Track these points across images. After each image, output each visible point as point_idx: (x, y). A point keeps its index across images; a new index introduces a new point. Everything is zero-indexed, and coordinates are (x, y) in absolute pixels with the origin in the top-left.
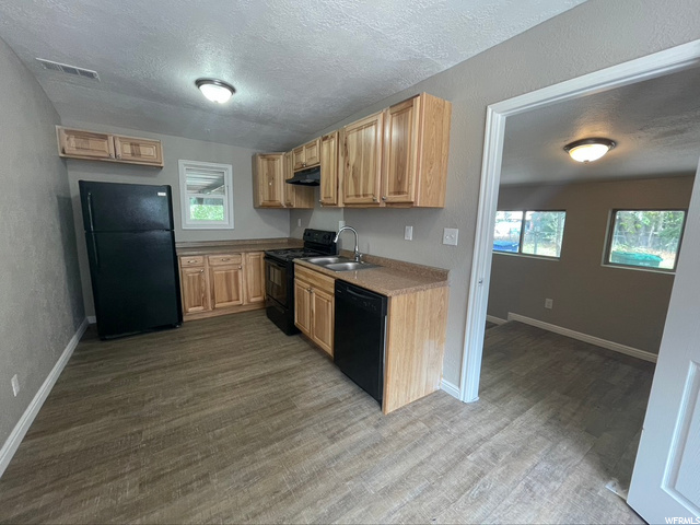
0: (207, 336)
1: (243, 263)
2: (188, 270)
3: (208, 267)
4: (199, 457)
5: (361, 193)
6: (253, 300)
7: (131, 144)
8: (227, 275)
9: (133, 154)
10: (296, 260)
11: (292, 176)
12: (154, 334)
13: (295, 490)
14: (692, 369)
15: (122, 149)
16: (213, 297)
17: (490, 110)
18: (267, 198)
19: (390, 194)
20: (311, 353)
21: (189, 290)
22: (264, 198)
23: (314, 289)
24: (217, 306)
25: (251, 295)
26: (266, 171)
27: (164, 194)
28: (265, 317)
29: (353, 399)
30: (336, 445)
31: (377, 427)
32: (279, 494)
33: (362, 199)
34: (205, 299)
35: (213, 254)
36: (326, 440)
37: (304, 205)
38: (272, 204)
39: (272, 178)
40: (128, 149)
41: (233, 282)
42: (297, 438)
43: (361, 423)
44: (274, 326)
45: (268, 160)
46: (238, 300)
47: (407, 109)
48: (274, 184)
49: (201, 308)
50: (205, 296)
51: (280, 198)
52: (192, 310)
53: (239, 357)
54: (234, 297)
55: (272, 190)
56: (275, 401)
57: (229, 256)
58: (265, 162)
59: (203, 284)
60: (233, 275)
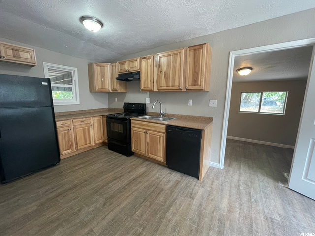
0: (82, 166)
1: (92, 123)
2: (61, 129)
3: (73, 127)
4: (141, 230)
5: (171, 85)
6: (97, 142)
7: (13, 49)
8: (84, 130)
9: (14, 56)
10: (131, 118)
11: (117, 76)
12: (43, 172)
13: (198, 226)
14: (311, 140)
15: (6, 52)
16: (76, 143)
17: (231, 53)
18: (100, 87)
19: (189, 85)
20: (147, 163)
21: (62, 141)
22: (98, 87)
23: (149, 132)
24: (79, 148)
25: (97, 139)
26: (99, 72)
27: (46, 83)
28: (107, 150)
29: (184, 178)
30: (195, 200)
31: (203, 187)
32: (194, 231)
33: (171, 88)
34: (72, 145)
35: (75, 119)
36: (190, 199)
37: (123, 91)
38: (104, 90)
39: (103, 76)
40: (10, 52)
41: (87, 133)
42: (178, 203)
43: (196, 188)
44: (117, 154)
45: (101, 67)
46: (90, 143)
47: (199, 49)
48: (104, 80)
49: (70, 150)
50: (72, 143)
51: (109, 87)
52: (64, 153)
53: (112, 173)
54: (88, 142)
55: (103, 83)
56: (152, 189)
57: (84, 119)
58: (99, 68)
59: (71, 137)
60: (87, 129)
